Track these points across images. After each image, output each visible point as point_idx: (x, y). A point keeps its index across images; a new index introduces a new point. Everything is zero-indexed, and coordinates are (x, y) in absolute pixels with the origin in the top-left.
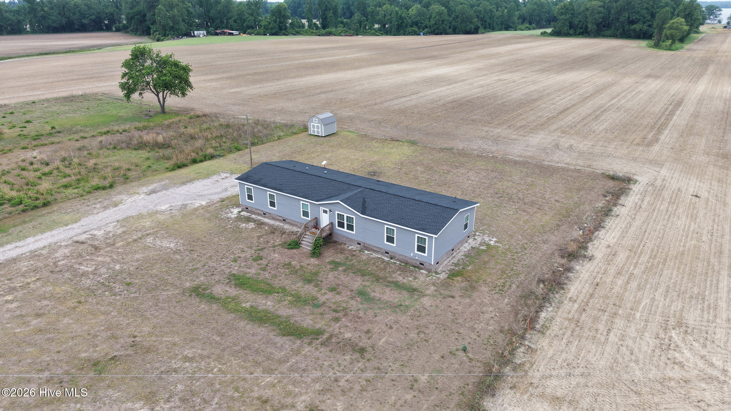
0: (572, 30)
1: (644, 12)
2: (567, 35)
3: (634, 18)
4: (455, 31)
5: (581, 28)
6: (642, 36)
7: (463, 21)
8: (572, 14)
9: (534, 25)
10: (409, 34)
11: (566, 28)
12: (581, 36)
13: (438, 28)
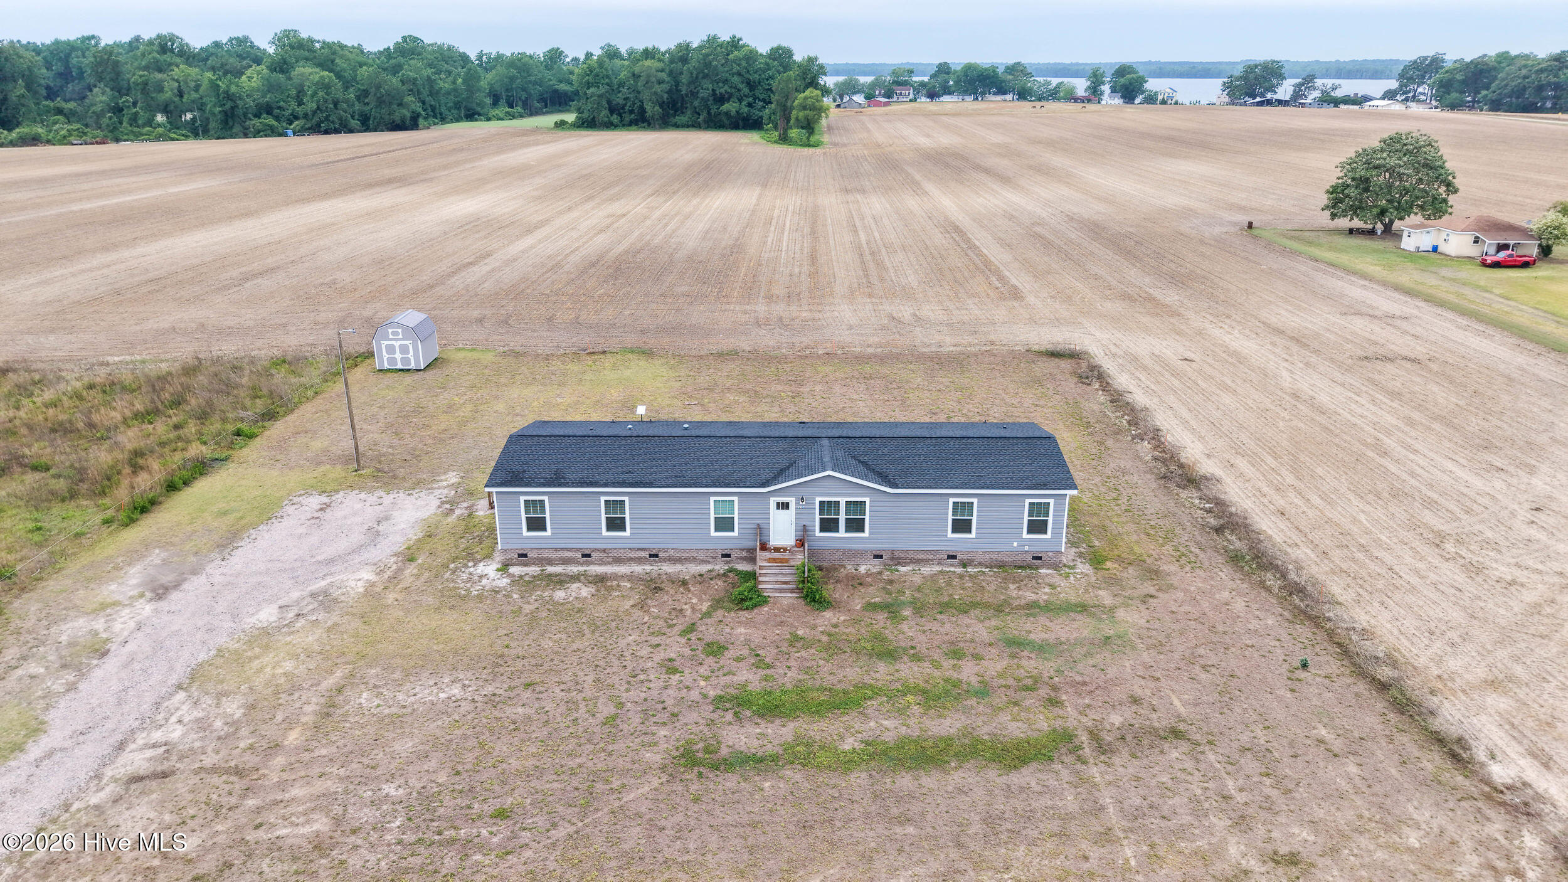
0: (615, 116)
1: (736, 79)
2: (609, 126)
3: (723, 91)
4: (367, 125)
5: (631, 112)
6: (741, 123)
7: (380, 102)
8: (608, 84)
9: (519, 109)
10: (257, 134)
11: (603, 113)
12: (634, 127)
13: (327, 118)
